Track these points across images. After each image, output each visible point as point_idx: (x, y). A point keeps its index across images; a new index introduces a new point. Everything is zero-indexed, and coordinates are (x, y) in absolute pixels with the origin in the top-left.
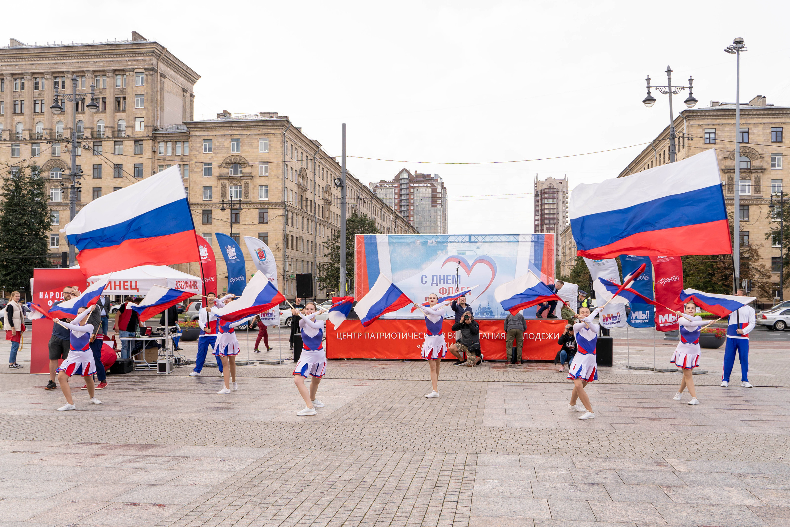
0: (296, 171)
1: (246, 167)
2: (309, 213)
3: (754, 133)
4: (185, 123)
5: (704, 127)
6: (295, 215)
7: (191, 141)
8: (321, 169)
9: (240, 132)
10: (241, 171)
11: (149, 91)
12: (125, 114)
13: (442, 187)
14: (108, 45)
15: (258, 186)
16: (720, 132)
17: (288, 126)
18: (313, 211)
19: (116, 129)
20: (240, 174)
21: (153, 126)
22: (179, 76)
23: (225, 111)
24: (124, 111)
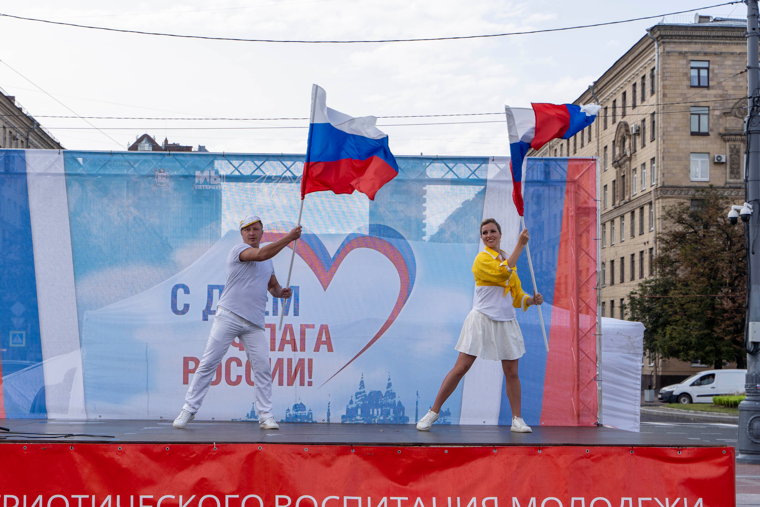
5: (690, 58)
16: (716, 67)
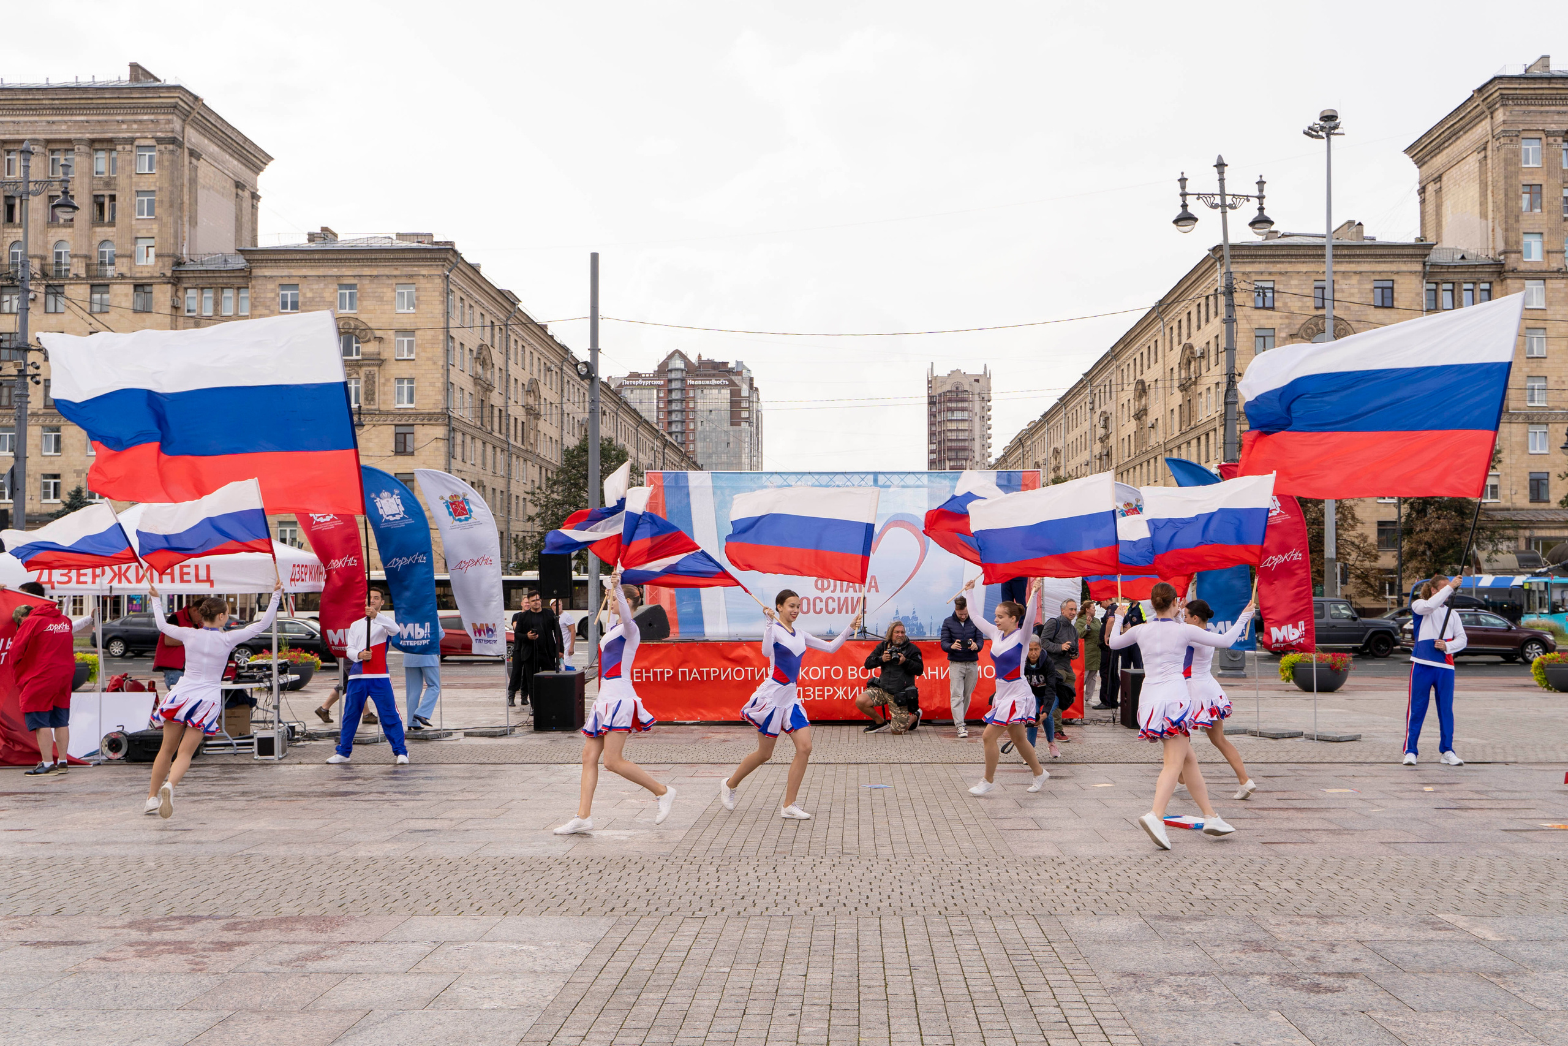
0: (471, 350)
1: (369, 341)
2: (496, 434)
3: (1342, 291)
4: (242, 252)
5: (1254, 278)
6: (468, 439)
7: (253, 287)
8: (520, 348)
9: (357, 271)
10: (358, 349)
11: (166, 185)
12: (114, 229)
13: (751, 386)
14: (78, 89)
15: (393, 380)
16: (1282, 287)
17: (454, 261)
18: (504, 431)
19: (96, 260)
20: (357, 354)
21: (173, 256)
22: (227, 156)
23: (325, 229)
24: (112, 223)
